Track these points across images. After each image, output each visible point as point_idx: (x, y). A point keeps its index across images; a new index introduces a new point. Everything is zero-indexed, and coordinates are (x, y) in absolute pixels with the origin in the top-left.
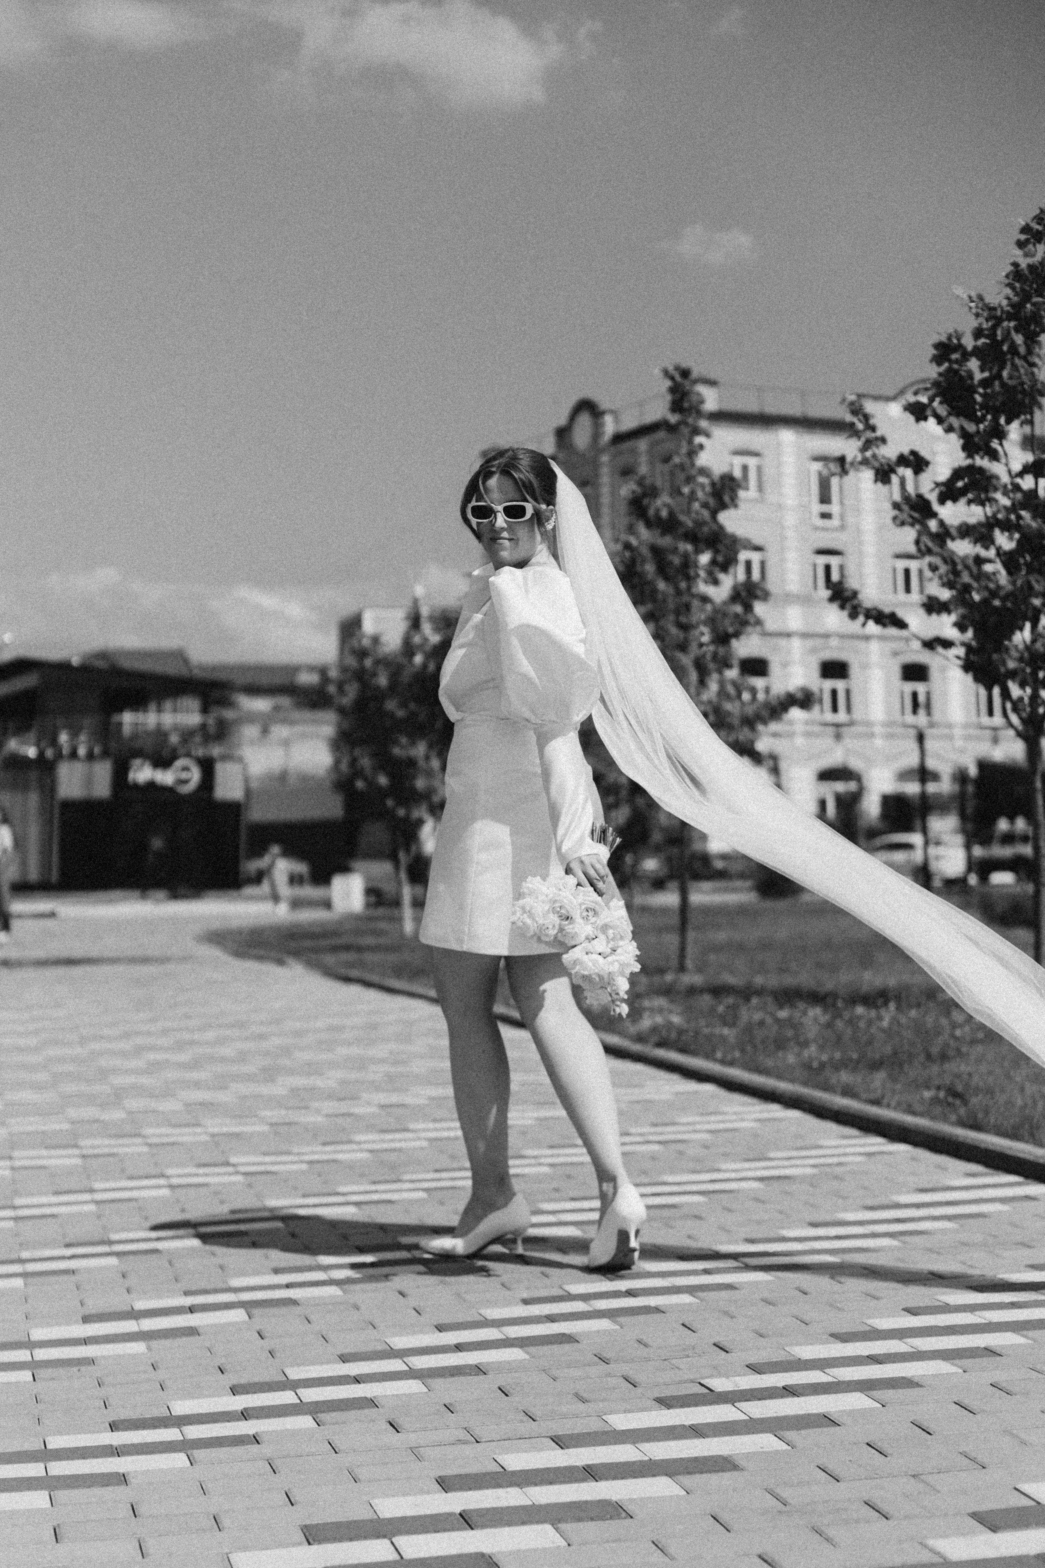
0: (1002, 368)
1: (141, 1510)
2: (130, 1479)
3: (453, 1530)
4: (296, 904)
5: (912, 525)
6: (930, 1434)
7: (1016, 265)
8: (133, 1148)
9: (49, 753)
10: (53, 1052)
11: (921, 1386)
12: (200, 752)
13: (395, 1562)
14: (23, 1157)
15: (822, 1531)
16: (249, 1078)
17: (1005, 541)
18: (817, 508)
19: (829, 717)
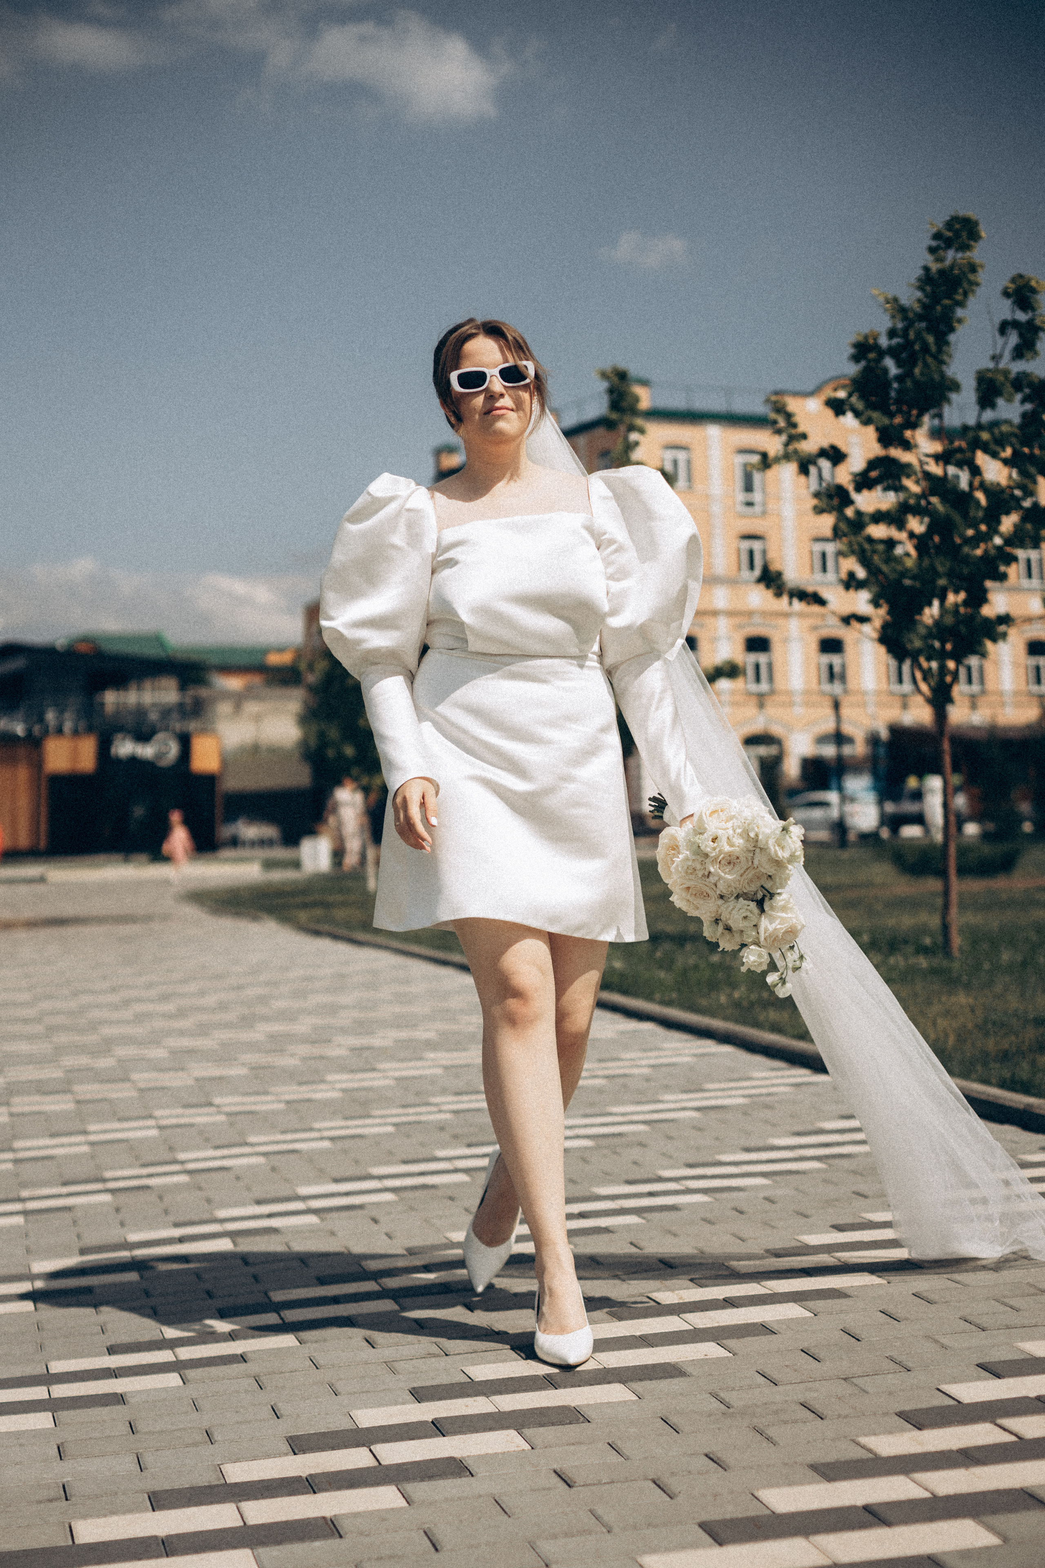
0: (914, 365)
1: (140, 1426)
2: (128, 1398)
3: (426, 1437)
4: (269, 865)
5: (830, 512)
6: (859, 1340)
7: (926, 269)
8: (122, 1092)
9: (37, 730)
10: (46, 1005)
11: (849, 1296)
12: (178, 726)
13: (375, 1467)
14: (22, 1104)
15: (763, 1431)
16: (228, 1026)
17: (916, 525)
18: (741, 496)
19: (753, 687)
